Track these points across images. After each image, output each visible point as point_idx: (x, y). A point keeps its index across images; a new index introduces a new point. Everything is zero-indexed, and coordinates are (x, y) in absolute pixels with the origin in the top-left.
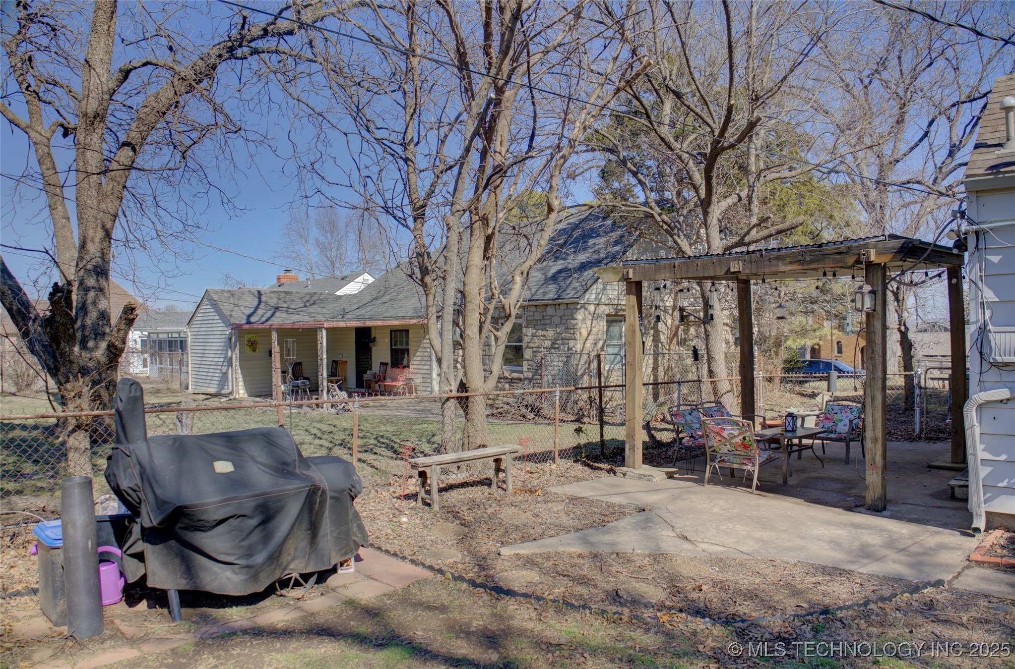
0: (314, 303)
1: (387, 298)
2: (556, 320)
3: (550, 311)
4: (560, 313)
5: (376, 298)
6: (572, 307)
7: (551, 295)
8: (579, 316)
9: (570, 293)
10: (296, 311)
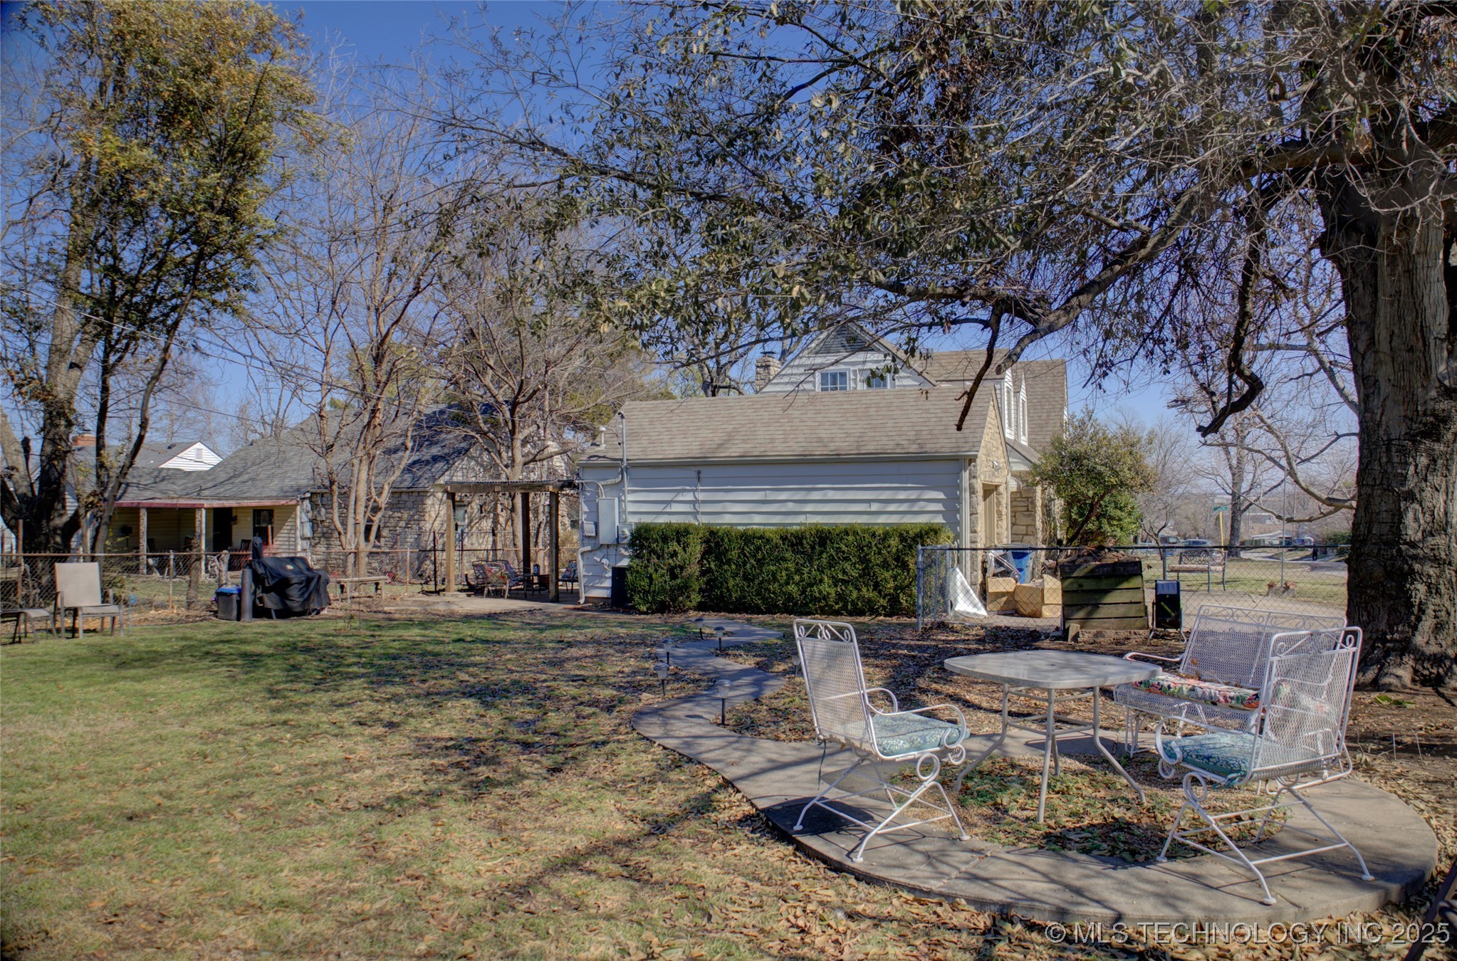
0: (163, 480)
1: (246, 477)
2: (409, 504)
3: (404, 497)
4: (412, 499)
5: (234, 476)
6: (423, 494)
7: (406, 484)
8: (429, 502)
9: (423, 482)
10: (146, 488)
